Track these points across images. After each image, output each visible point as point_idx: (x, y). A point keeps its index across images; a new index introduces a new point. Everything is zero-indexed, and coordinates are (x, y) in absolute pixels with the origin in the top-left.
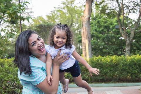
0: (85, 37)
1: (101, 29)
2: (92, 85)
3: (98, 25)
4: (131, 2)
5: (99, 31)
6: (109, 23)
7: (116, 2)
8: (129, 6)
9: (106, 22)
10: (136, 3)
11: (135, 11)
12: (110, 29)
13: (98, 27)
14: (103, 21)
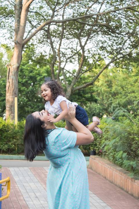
0: (10, 93)
1: (24, 80)
2: (20, 157)
3: (21, 74)
4: (69, 48)
5: (22, 83)
6: (36, 73)
7: (50, 47)
8: (65, 53)
9: (31, 72)
10: (74, 50)
11: (73, 60)
12: (36, 81)
13: (21, 77)
14: (27, 70)
